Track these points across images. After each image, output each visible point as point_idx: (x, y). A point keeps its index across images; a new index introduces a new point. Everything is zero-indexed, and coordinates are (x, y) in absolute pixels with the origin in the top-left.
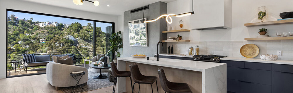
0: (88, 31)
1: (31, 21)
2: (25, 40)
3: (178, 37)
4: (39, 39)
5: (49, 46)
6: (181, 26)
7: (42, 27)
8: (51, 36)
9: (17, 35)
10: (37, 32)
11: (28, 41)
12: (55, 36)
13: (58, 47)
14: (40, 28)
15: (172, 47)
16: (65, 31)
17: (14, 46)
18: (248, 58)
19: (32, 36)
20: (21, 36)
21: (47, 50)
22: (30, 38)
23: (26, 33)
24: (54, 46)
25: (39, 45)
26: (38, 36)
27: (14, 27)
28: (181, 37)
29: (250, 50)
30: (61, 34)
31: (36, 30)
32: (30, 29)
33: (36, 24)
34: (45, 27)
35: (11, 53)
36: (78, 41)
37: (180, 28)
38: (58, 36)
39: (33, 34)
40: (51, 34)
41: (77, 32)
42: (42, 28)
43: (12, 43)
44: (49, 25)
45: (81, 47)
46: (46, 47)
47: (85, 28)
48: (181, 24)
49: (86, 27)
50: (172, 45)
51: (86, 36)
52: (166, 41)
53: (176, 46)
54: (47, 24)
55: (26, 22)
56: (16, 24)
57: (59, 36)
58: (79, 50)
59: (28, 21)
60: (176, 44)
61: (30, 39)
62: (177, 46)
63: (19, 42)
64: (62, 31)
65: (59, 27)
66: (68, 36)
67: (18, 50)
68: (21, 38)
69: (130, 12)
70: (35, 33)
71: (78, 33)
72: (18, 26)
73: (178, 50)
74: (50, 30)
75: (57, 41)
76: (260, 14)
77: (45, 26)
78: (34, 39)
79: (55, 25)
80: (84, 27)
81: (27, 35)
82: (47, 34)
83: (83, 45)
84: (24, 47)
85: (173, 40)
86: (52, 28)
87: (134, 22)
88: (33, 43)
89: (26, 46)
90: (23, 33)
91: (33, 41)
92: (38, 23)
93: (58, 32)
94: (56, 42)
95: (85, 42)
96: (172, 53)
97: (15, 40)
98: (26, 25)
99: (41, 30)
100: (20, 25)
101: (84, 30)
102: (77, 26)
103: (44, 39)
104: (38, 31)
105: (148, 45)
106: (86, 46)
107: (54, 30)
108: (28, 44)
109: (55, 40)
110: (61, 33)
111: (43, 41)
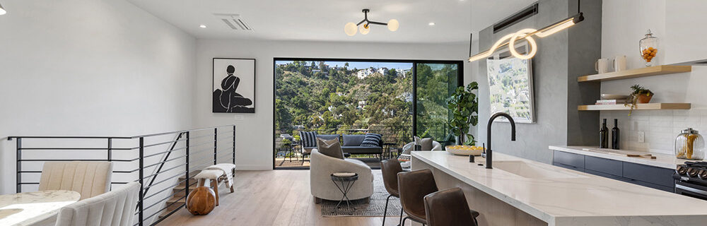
0: (444, 82)
1: (346, 69)
2: (337, 104)
3: (634, 94)
4: (356, 102)
5: (372, 116)
6: (649, 55)
7: (363, 78)
8: (376, 95)
9: (327, 95)
10: (354, 89)
11: (341, 107)
12: (381, 96)
13: (387, 118)
14: (358, 81)
15: (616, 128)
16: (400, 85)
17: (323, 116)
19: (347, 96)
20: (332, 97)
21: (370, 123)
22: (344, 100)
23: (339, 91)
24: (380, 115)
25: (357, 113)
26: (355, 98)
27: (323, 81)
28: (646, 92)
30: (392, 92)
31: (353, 85)
32: (345, 84)
33: (353, 74)
34: (366, 79)
35: (320, 126)
36: (424, 105)
37: (645, 61)
38: (387, 95)
39: (349, 92)
40: (376, 91)
41: (423, 85)
42: (362, 81)
43: (320, 109)
44: (373, 75)
45: (430, 118)
46: (366, 117)
47: (438, 75)
48: (646, 46)
49: (440, 71)
50: (616, 120)
51: (439, 93)
52: (590, 108)
53: (633, 123)
54: (369, 72)
55: (338, 72)
56: (326, 76)
57: (389, 94)
58: (426, 124)
59: (342, 70)
60: (634, 118)
61: (343, 102)
62: (636, 123)
63: (329, 108)
64: (394, 85)
65: (389, 77)
66: (404, 94)
67: (328, 123)
68: (332, 101)
69: (493, 28)
70: (351, 91)
71: (424, 87)
72: (328, 79)
73: (641, 139)
74: (375, 82)
75: (385, 105)
77: (365, 76)
78: (350, 103)
79: (382, 72)
80: (436, 72)
81: (340, 94)
82: (369, 92)
83: (435, 112)
84: (334, 118)
85: (617, 103)
86: (378, 80)
87: (500, 54)
88: (348, 110)
89: (338, 115)
90: (335, 91)
91: (347, 106)
92: (356, 71)
93: (386, 87)
94: (383, 108)
95: (437, 106)
96: (616, 146)
97: (323, 104)
98: (339, 78)
99: (361, 85)
100: (330, 77)
101: (437, 78)
102: (422, 72)
103: (364, 102)
104: (356, 87)
105: (535, 119)
106: (440, 115)
107: (380, 83)
108: (341, 112)
109: (380, 103)
110: (393, 89)
111: (362, 105)
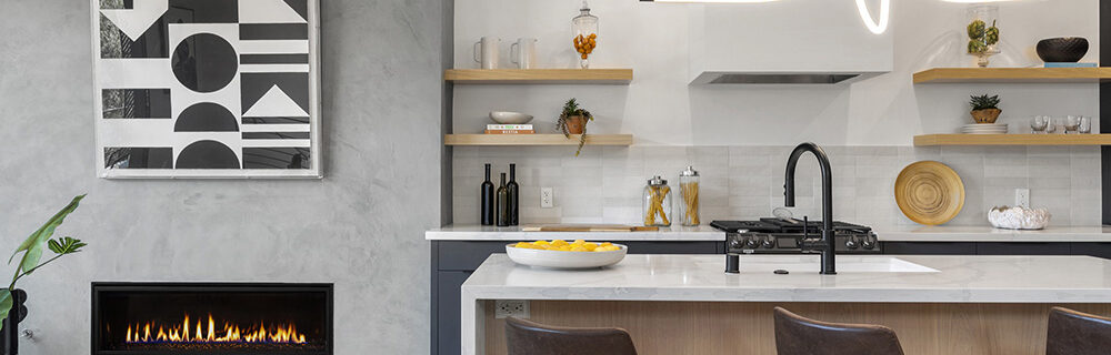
15: (511, 182)
18: (926, 224)
28: (584, 114)
29: (930, 190)
48: (584, 30)
50: (512, 166)
53: (529, 173)
60: (532, 161)
76: (976, 32)
